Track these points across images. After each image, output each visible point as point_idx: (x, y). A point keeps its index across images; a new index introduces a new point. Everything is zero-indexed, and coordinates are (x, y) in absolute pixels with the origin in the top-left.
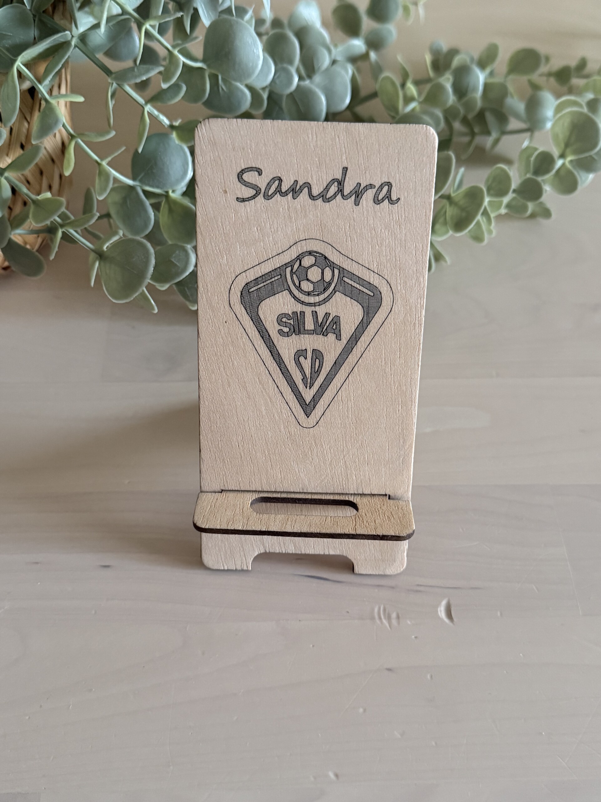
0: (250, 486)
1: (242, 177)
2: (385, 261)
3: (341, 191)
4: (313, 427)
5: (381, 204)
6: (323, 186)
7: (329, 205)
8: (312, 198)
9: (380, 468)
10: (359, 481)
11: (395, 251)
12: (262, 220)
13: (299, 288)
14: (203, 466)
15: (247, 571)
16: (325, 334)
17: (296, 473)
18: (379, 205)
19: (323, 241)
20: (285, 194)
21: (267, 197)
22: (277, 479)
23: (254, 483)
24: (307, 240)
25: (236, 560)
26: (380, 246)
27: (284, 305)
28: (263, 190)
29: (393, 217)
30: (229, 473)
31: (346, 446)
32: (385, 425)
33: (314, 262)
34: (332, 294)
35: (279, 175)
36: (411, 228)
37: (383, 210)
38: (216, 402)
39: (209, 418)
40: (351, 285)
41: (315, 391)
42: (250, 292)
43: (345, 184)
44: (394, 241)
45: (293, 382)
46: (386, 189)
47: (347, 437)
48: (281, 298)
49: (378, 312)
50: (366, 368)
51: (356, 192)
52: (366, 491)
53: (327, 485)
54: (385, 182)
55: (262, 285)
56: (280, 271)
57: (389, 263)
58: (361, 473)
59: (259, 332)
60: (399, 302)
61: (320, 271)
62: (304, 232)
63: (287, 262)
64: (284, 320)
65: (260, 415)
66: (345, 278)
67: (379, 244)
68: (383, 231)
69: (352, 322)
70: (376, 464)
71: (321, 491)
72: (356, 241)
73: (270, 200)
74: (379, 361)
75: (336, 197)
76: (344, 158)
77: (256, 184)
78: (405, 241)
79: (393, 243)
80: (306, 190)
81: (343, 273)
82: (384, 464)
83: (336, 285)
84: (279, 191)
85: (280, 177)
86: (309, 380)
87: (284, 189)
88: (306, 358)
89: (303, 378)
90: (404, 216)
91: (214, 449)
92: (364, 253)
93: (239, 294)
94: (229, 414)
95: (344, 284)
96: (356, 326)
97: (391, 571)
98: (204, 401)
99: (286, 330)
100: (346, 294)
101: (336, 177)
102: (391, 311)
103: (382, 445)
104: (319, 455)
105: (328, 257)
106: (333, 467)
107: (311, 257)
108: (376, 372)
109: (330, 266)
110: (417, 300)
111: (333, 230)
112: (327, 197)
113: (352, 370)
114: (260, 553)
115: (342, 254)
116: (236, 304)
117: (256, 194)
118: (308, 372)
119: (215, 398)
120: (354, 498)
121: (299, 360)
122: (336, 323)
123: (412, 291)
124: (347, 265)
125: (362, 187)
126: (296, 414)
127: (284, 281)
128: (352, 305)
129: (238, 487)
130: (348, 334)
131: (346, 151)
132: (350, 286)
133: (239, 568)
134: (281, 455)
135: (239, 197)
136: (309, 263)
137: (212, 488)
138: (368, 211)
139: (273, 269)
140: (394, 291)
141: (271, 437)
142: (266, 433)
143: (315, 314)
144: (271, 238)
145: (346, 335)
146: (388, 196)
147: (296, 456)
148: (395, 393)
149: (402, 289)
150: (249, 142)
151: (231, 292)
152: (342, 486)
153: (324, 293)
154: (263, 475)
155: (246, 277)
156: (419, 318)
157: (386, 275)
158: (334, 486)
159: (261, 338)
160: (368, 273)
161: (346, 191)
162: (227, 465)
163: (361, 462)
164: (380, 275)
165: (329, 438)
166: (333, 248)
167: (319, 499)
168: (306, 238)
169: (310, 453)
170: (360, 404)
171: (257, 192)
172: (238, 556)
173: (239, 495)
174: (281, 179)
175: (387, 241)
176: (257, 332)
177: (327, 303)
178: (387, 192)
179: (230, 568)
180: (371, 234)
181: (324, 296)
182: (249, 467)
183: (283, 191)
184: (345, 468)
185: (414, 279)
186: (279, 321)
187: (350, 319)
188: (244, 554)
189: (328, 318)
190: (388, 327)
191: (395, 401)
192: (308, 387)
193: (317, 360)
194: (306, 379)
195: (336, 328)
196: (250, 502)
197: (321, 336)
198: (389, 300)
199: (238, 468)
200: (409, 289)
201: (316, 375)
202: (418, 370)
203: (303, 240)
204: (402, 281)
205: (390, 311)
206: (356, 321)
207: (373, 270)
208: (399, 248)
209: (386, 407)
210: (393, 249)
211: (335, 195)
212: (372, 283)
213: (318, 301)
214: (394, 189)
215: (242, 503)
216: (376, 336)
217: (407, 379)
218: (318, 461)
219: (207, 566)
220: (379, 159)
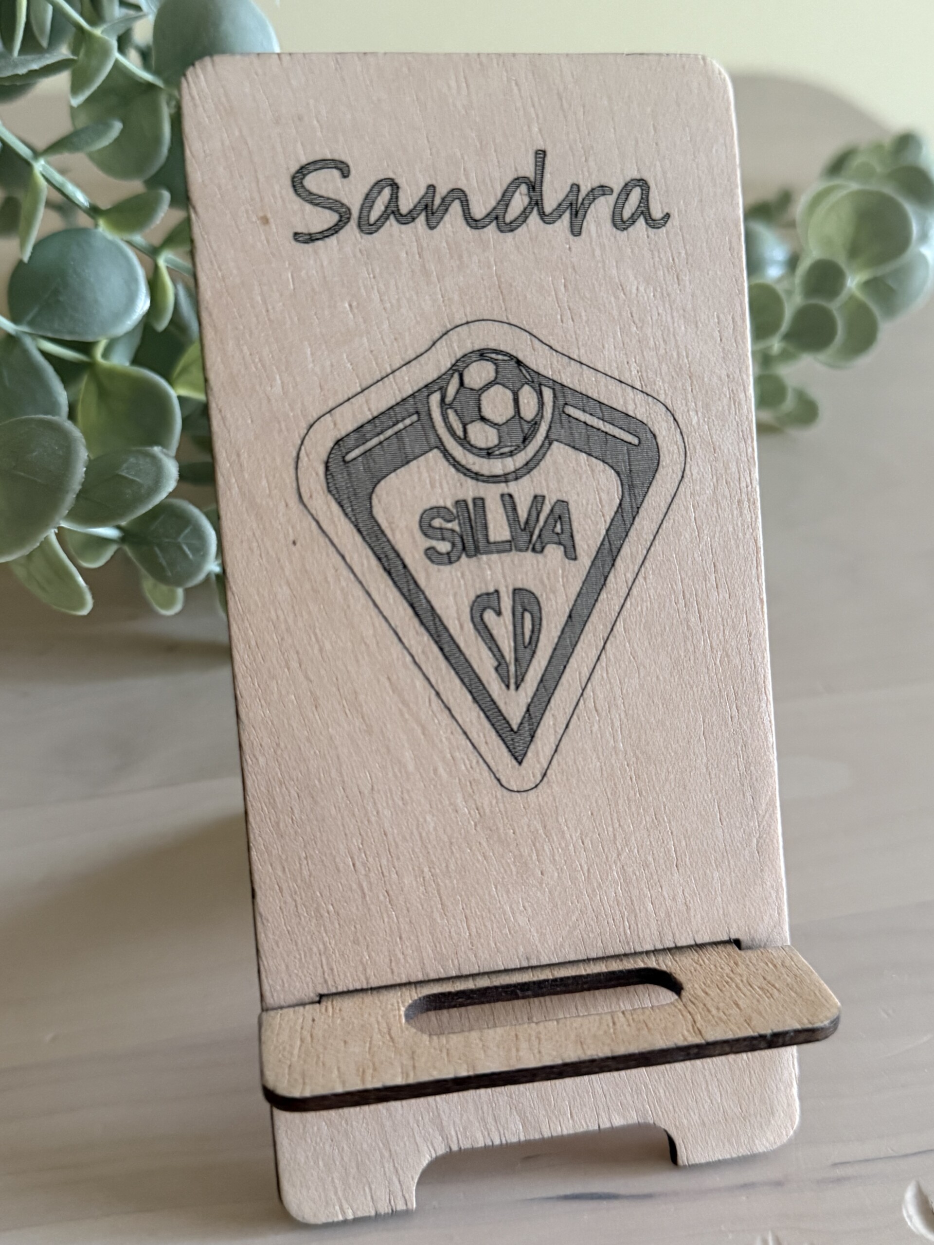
0: (392, 972)
1: (301, 183)
2: (656, 362)
3: (537, 204)
4: (536, 786)
5: (631, 229)
6: (496, 195)
7: (514, 238)
8: (473, 224)
9: (708, 871)
10: (663, 915)
11: (674, 335)
12: (360, 281)
13: (464, 442)
14: (266, 935)
15: (406, 1214)
16: (538, 549)
17: (507, 916)
18: (625, 232)
19: (509, 324)
20: (406, 219)
21: (368, 227)
22: (459, 940)
23: (402, 961)
24: (471, 324)
25: (373, 1187)
26: (640, 325)
27: (433, 486)
28: (355, 213)
29: (659, 257)
30: (336, 944)
31: (620, 825)
32: (705, 760)
33: (492, 375)
34: (544, 450)
35: (392, 176)
36: (702, 279)
37: (636, 242)
38: (286, 756)
39: (272, 801)
40: (585, 423)
41: (530, 694)
42: (349, 462)
43: (544, 188)
44: (669, 311)
45: (473, 677)
46: (636, 194)
47: (620, 802)
48: (423, 470)
49: (654, 483)
50: (643, 621)
51: (571, 204)
52: (683, 939)
53: (585, 936)
54: (632, 180)
55: (375, 441)
56: (415, 404)
57: (664, 366)
58: (665, 893)
59: (379, 559)
60: (699, 455)
61: (509, 395)
62: (464, 306)
63: (430, 380)
64: (437, 523)
65: (401, 772)
66: (570, 407)
67: (637, 321)
68: (642, 289)
69: (597, 512)
70: (697, 863)
71: (572, 957)
72: (584, 318)
73: (375, 235)
74: (670, 601)
75: (527, 218)
76: (535, 129)
77: (337, 198)
78: (694, 310)
79: (669, 316)
80: (456, 207)
81: (564, 396)
82: (716, 859)
83: (550, 427)
84: (393, 212)
85: (392, 180)
86: (512, 668)
87: (405, 206)
88: (499, 613)
89: (496, 664)
90: (683, 252)
91: (291, 884)
92: (607, 346)
93: (321, 469)
94: (323, 782)
95: (569, 422)
96: (609, 521)
97: (767, 1140)
98: (254, 756)
99: (444, 547)
100: (577, 446)
101: (522, 174)
102: (683, 477)
103: (705, 811)
104: (557, 858)
105: (524, 361)
106: (595, 885)
107: (484, 363)
108: (667, 629)
109: (530, 383)
110: (738, 445)
111: (529, 296)
112: (508, 220)
113: (612, 629)
114: (437, 1158)
115: (557, 351)
116: (315, 495)
117: (340, 221)
118: (507, 645)
119: (282, 745)
120: (657, 960)
121: (482, 619)
122: (560, 518)
123: (724, 426)
124: (569, 376)
125: (583, 192)
126: (489, 760)
127: (428, 427)
128: (593, 471)
129: (362, 978)
130: (591, 542)
131: (537, 116)
132: (584, 426)
133: (384, 1209)
134: (463, 873)
135: (299, 230)
136: (480, 378)
137: (293, 994)
138: (603, 247)
139: (399, 399)
140: (684, 430)
141: (435, 829)
142: (421, 820)
143: (509, 501)
144: (386, 326)
145: (588, 546)
146: (644, 211)
147: (502, 870)
148: (719, 676)
149: (701, 421)
150: (312, 102)
151: (300, 465)
152: (622, 933)
153: (525, 447)
154: (422, 934)
155: (335, 424)
156: (747, 487)
157: (662, 392)
158: (604, 938)
159: (385, 575)
160: (620, 393)
161: (549, 206)
162: (328, 924)
163: (662, 861)
164: (648, 395)
165: (578, 810)
166: (533, 338)
167: (575, 978)
168: (469, 320)
169: (534, 857)
170: (640, 712)
171: (341, 217)
172: (378, 1175)
173: (368, 999)
174: (396, 184)
175: (655, 313)
176: (374, 561)
177: (535, 472)
178: (640, 202)
179: (360, 1214)
180: (617, 298)
181: (526, 455)
182: (386, 920)
183: (404, 210)
184: (624, 885)
185: (725, 396)
186: (426, 527)
187: (592, 505)
188: (394, 1166)
189: (542, 507)
190: (682, 516)
191: (721, 697)
192: (512, 686)
193: (527, 616)
194: (504, 666)
195: (562, 529)
196: (402, 1013)
197: (529, 554)
198: (676, 451)
199: (358, 926)
200: (716, 423)
201: (528, 651)
202: (763, 612)
203: (462, 325)
204: (700, 404)
205: (680, 477)
206: (606, 508)
207: (630, 382)
208: (683, 328)
209: (703, 714)
210: (669, 330)
211: (524, 216)
212: (633, 415)
213: (512, 468)
214: (654, 195)
215: (382, 1017)
216: (656, 542)
217: (741, 638)
218: (556, 874)
219: (300, 1219)
220: (612, 130)
